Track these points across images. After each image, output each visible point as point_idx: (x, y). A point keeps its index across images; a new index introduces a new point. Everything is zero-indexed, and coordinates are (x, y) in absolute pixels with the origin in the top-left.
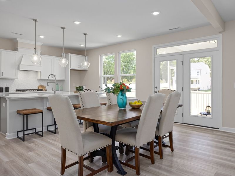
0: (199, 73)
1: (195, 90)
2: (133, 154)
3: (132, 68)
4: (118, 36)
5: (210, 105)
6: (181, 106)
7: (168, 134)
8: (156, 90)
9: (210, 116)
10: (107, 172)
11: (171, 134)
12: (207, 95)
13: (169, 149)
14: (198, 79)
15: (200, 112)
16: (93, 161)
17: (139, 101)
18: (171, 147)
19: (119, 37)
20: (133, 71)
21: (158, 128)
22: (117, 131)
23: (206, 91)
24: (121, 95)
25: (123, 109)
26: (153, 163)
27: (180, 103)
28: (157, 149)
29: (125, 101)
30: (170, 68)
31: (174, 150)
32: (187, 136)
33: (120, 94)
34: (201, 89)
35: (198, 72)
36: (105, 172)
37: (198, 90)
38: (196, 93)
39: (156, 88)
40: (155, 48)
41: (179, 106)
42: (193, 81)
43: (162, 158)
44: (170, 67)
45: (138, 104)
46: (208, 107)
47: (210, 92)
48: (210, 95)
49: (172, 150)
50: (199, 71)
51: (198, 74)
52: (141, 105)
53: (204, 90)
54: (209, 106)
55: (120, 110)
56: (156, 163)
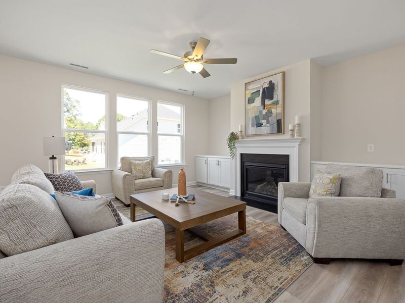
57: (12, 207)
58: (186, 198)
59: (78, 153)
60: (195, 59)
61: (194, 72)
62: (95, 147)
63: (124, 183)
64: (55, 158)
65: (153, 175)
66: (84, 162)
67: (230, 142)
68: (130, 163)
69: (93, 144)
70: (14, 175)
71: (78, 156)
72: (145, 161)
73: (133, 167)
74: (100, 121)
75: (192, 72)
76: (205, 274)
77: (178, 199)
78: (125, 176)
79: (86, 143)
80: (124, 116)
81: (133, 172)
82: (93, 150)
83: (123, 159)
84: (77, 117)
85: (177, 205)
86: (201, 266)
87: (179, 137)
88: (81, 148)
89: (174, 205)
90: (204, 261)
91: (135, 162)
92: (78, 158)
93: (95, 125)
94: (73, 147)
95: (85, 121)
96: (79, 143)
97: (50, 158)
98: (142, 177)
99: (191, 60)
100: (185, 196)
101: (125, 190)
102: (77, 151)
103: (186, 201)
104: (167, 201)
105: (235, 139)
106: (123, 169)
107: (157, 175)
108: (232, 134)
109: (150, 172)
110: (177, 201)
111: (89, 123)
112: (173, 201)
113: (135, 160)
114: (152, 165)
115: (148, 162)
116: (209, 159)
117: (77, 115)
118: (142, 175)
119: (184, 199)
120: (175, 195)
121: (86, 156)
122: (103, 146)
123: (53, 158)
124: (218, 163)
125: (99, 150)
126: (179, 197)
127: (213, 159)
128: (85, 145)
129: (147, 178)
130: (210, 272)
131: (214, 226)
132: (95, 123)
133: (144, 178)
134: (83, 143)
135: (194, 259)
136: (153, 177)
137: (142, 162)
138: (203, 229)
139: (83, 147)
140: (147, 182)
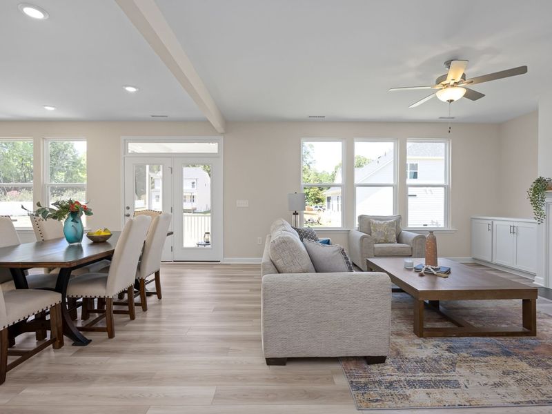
0: (195, 184)
1: (189, 211)
2: (95, 315)
3: (63, 167)
4: (46, 108)
5: (210, 231)
6: (172, 233)
7: (153, 276)
8: (127, 212)
9: (210, 246)
10: (52, 350)
11: (157, 274)
12: (206, 218)
13: (155, 297)
14: (193, 194)
15: (197, 242)
16: (14, 343)
17: (105, 230)
18: (158, 293)
19: (50, 111)
20: (63, 174)
21: (139, 268)
22: (70, 279)
23: (205, 213)
24: (72, 221)
25: (76, 244)
26: (133, 318)
27: (170, 230)
28: (137, 299)
29: (80, 231)
30: (149, 176)
31: (163, 296)
32: (180, 277)
33: (71, 219)
34: (198, 210)
35: (193, 183)
36: (49, 350)
37: (194, 211)
38: (191, 216)
39: (128, 208)
40: (125, 140)
41: (169, 234)
42: (185, 197)
43: (145, 309)
44: (151, 174)
45: (103, 234)
46: (207, 235)
47: (210, 214)
48: (210, 218)
49: (160, 297)
50: (195, 181)
51: (193, 186)
52: (109, 236)
53: (203, 211)
54: (208, 233)
55: (70, 247)
56: (137, 318)
57: (284, 242)
58: (435, 270)
59: (312, 210)
60: (452, 83)
61: (451, 101)
62: (331, 203)
63: (361, 245)
64: (297, 214)
65: (399, 240)
66: (318, 222)
67: (533, 195)
68: (369, 223)
69: (329, 199)
70: (273, 227)
71: (313, 214)
72: (388, 221)
73: (372, 228)
74: (336, 168)
75: (448, 101)
76: (447, 354)
77: (424, 269)
78: (363, 238)
79: (321, 197)
80: (367, 158)
81: (372, 234)
82: (329, 207)
83: (361, 217)
84: (310, 165)
85: (421, 275)
86: (445, 347)
87: (443, 188)
88: (316, 205)
89: (417, 275)
90: (449, 344)
91: (375, 221)
92: (312, 216)
93: (330, 174)
94: (307, 203)
95: (320, 171)
96: (313, 198)
97: (294, 214)
98: (383, 241)
99: (447, 86)
100: (434, 267)
101: (362, 254)
102: (311, 207)
103: (435, 273)
104: (410, 270)
105: (545, 189)
106: (360, 229)
107: (404, 240)
108: (540, 181)
109: (395, 236)
110: (422, 271)
111: (324, 172)
112: (417, 270)
113: (376, 219)
114: (397, 227)
115: (391, 223)
116: (495, 223)
117: (311, 163)
118: (383, 238)
119: (432, 270)
120: (422, 264)
121: (321, 214)
122: (340, 201)
123: (296, 214)
124: (513, 230)
125: (335, 207)
126: (425, 267)
127: (502, 224)
128: (319, 200)
129: (390, 243)
130: (455, 355)
131: (481, 317)
132: (330, 171)
133: (386, 242)
134: (318, 199)
135: (437, 339)
136: (398, 243)
137: (383, 222)
138: (462, 315)
139: (317, 203)
140: (389, 247)
